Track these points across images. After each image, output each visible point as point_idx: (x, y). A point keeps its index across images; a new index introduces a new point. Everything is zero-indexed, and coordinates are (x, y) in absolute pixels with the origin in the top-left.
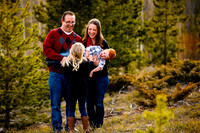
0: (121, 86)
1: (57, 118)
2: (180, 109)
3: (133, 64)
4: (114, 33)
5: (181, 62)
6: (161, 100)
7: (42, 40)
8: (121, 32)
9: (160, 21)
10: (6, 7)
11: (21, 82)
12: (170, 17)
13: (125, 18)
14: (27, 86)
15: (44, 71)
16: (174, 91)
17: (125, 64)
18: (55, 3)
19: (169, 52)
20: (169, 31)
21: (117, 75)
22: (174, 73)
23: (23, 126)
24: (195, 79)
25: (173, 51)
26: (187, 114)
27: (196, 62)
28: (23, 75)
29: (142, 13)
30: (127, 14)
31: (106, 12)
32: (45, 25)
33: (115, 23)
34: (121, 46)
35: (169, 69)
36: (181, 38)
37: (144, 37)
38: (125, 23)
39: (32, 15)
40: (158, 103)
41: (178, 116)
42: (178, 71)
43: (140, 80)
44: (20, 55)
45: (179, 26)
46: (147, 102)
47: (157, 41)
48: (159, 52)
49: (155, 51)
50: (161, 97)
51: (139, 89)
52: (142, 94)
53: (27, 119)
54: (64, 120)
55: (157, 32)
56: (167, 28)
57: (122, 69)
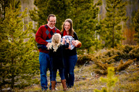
0: (85, 61)
1: (44, 82)
2: (123, 76)
3: (93, 48)
4: (80, 28)
5: (124, 46)
6: (111, 70)
7: (35, 32)
8: (85, 27)
9: (110, 20)
10: (12, 11)
11: (22, 58)
12: (117, 18)
13: (87, 19)
14: (25, 61)
15: (36, 51)
16: (119, 65)
17: (88, 48)
18: (43, 9)
19: (116, 40)
20: (115, 27)
21: (82, 54)
22: (119, 53)
23: (23, 87)
24: (132, 57)
25: (118, 40)
26: (127, 79)
27: (132, 46)
28: (23, 54)
29: (99, 15)
30: (89, 16)
31: (75, 15)
32: (37, 23)
33: (81, 22)
34: (85, 36)
35: (116, 51)
36: (123, 31)
37: (100, 30)
38: (88, 21)
39: (29, 16)
40: (109, 72)
41: (121, 81)
42: (121, 52)
43: (97, 58)
44: (20, 42)
45: (122, 24)
46: (102, 71)
47: (108, 33)
48: (109, 40)
49: (107, 39)
50: (110, 69)
51: (96, 63)
52: (98, 66)
53: (25, 82)
54: (49, 83)
55: (108, 27)
56: (114, 24)
57: (85, 50)
